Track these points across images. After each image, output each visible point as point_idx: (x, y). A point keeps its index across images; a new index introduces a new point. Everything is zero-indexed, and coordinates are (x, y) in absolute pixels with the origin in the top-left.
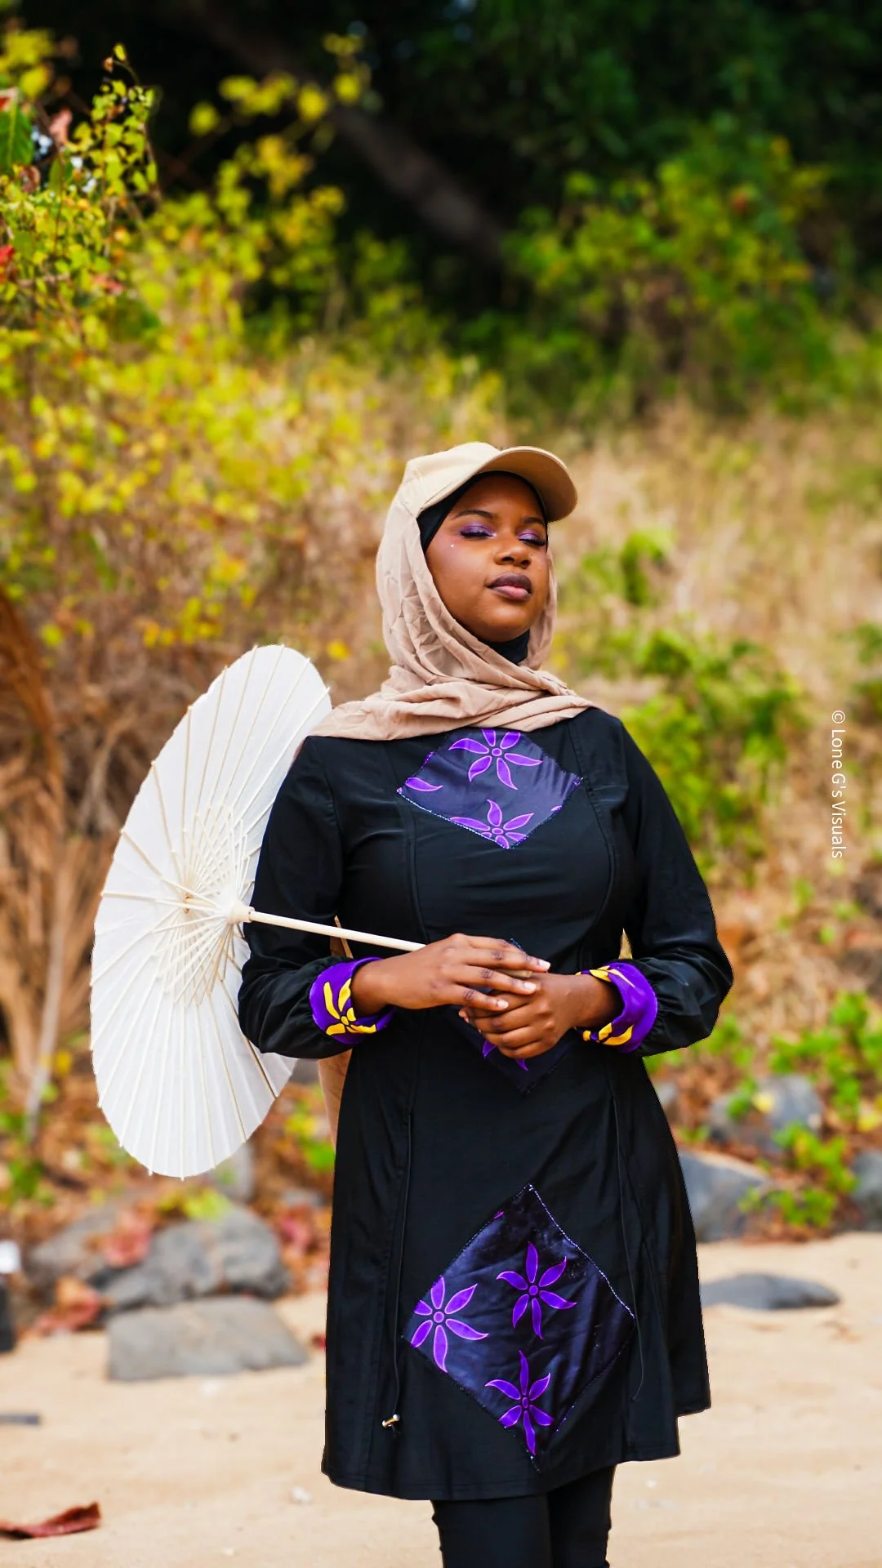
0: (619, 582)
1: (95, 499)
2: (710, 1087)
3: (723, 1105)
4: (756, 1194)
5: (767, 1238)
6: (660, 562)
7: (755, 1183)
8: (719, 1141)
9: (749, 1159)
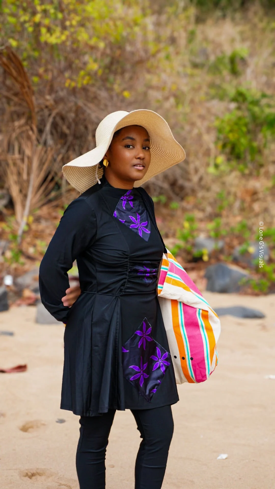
0: (229, 66)
1: (53, 40)
2: (235, 242)
3: (239, 249)
4: (244, 280)
5: (246, 294)
6: (243, 61)
7: (244, 276)
8: (236, 261)
9: (244, 268)
